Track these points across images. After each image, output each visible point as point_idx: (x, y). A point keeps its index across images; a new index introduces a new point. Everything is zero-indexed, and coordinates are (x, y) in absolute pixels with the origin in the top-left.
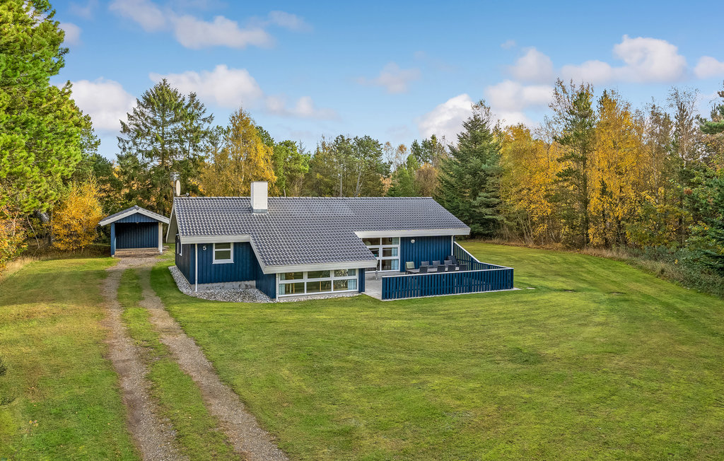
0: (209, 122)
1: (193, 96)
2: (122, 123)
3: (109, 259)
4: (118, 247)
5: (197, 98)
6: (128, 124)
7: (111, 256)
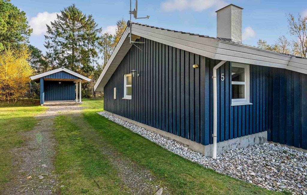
0: (99, 32)
1: (90, 17)
2: (48, 26)
3: (39, 107)
4: (45, 100)
5: (92, 18)
6: (51, 27)
7: (40, 105)
